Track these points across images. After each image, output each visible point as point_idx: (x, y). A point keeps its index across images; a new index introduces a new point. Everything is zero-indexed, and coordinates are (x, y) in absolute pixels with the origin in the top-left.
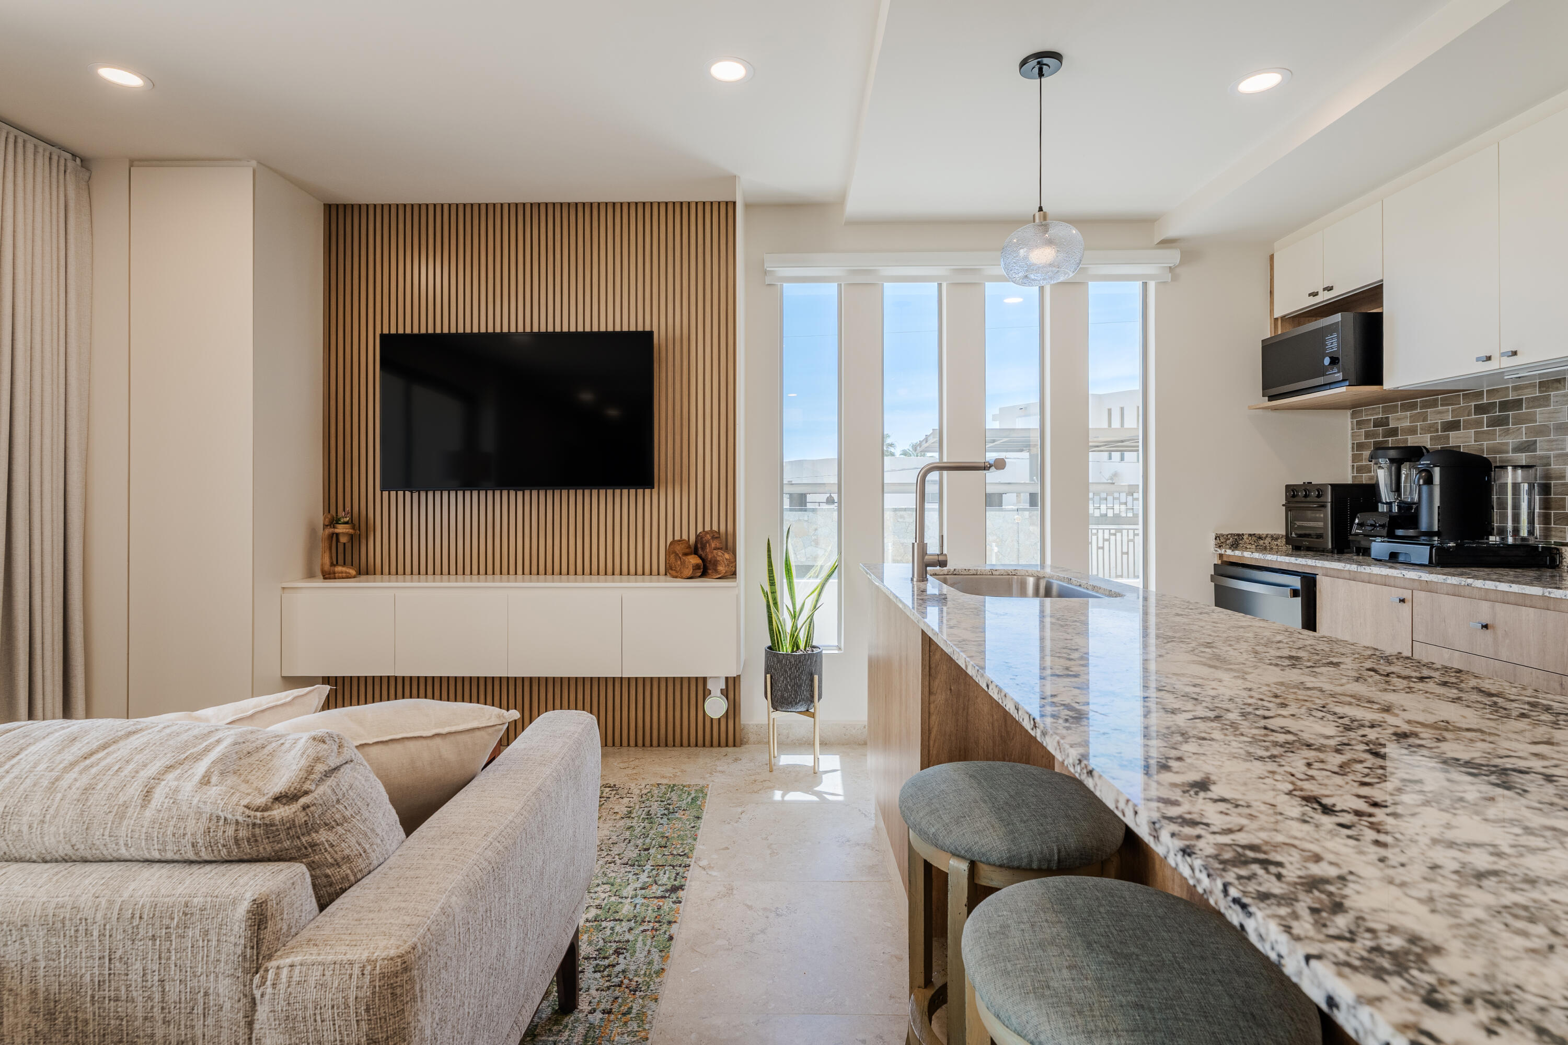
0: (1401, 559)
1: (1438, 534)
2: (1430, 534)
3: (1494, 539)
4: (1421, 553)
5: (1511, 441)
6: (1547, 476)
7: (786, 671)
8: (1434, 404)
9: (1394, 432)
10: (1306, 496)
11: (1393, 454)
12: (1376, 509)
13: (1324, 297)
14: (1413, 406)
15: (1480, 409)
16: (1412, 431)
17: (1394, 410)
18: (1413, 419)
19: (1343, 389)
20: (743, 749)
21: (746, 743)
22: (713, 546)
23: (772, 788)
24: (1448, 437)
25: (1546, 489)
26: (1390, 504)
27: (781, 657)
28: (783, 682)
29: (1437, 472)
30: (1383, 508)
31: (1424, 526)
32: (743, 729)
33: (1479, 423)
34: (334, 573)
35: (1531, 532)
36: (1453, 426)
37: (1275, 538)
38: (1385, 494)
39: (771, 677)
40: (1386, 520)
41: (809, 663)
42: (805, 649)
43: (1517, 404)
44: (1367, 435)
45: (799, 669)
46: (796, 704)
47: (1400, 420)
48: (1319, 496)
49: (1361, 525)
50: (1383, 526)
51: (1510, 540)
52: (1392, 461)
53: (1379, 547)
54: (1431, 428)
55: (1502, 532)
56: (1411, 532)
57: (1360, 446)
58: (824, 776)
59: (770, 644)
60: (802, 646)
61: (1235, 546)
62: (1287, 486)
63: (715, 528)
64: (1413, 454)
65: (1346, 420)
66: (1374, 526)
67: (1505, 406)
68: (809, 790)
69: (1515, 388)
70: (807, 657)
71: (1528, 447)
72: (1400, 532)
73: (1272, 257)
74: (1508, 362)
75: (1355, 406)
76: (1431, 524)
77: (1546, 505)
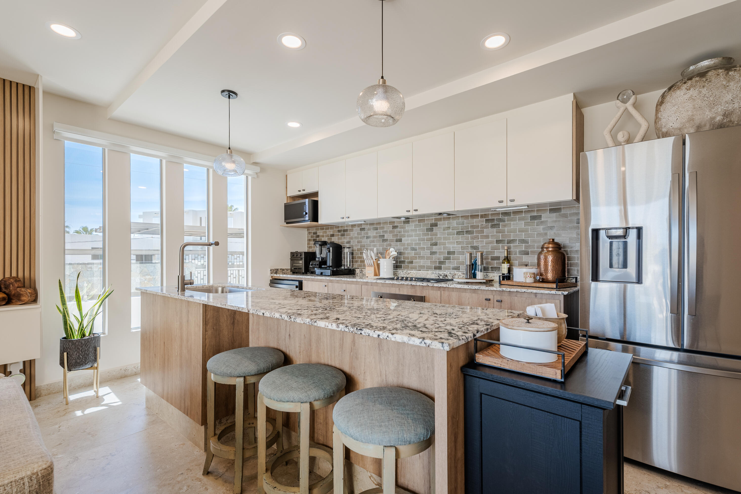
0: (323, 274)
1: (331, 266)
2: (329, 267)
3: (343, 267)
4: (328, 272)
5: (346, 241)
6: (353, 250)
7: (78, 348)
8: (328, 229)
9: (318, 236)
10: (297, 256)
11: (320, 243)
12: (315, 260)
13: (302, 193)
14: (323, 229)
15: (339, 231)
16: (323, 236)
17: (318, 229)
18: (323, 233)
19: (309, 223)
20: (38, 400)
21: (40, 396)
22: (16, 286)
23: (74, 411)
24: (331, 239)
25: (352, 254)
26: (319, 258)
27: (75, 342)
28: (76, 354)
29: (331, 248)
30: (317, 259)
31: (328, 265)
32: (37, 389)
33: (338, 235)
35: (350, 265)
36: (333, 235)
37: (287, 270)
38: (318, 255)
39: (67, 354)
40: (318, 263)
41: (94, 342)
42: (89, 335)
43: (346, 231)
44: (311, 237)
45: (87, 346)
46: (86, 364)
47: (320, 233)
48: (301, 256)
49: (312, 265)
50: (317, 265)
51: (346, 268)
52: (320, 245)
53: (318, 271)
54: (327, 236)
55: (344, 265)
56: (325, 266)
57: (309, 240)
58: (104, 397)
59: (65, 336)
60: (87, 334)
61: (276, 273)
62: (291, 253)
63: (14, 274)
64: (324, 244)
65: (305, 232)
66: (315, 265)
67: (345, 231)
68: (98, 405)
69: (347, 226)
70: (93, 339)
71: (349, 242)
72: (323, 266)
73: (286, 176)
74: (347, 220)
75: (308, 228)
76: (330, 264)
77: (353, 258)
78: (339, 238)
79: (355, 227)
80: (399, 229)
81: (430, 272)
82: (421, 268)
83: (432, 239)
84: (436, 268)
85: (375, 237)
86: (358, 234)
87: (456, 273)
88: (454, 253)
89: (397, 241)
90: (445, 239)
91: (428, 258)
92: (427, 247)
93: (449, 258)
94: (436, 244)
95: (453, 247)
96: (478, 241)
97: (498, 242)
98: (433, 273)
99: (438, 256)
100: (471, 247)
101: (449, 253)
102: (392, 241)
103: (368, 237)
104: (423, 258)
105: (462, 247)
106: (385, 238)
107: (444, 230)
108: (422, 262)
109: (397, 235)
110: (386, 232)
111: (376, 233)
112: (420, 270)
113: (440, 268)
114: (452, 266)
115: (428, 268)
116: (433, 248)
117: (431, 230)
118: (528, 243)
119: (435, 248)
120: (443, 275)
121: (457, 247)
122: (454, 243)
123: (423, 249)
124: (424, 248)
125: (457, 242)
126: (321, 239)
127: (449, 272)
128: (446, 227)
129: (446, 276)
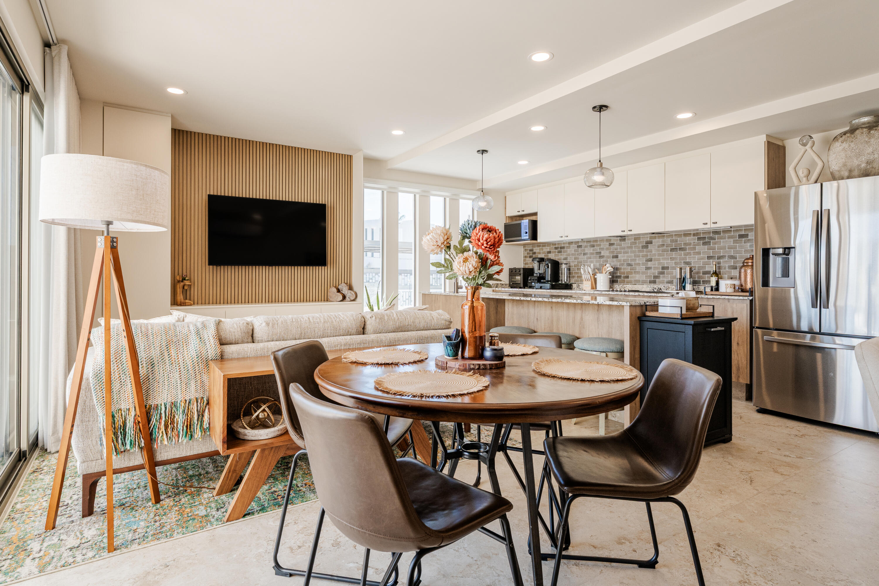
0: (543, 288)
1: (550, 281)
2: (548, 281)
3: (560, 282)
4: (548, 285)
5: (562, 257)
6: (570, 266)
8: (545, 246)
9: (535, 253)
10: (515, 271)
11: (537, 259)
12: (533, 275)
13: (522, 213)
14: (539, 246)
15: (556, 248)
16: (540, 253)
17: (535, 247)
18: (540, 250)
19: (529, 241)
24: (548, 255)
25: (569, 269)
26: (537, 274)
29: (550, 264)
30: (535, 275)
31: (547, 279)
33: (555, 252)
34: (186, 303)
35: (567, 281)
36: (549, 252)
37: (506, 285)
38: (536, 271)
40: (537, 278)
43: (564, 248)
44: (528, 254)
47: (536, 250)
48: (519, 271)
49: (530, 280)
50: (536, 280)
51: (563, 282)
52: (538, 262)
53: (538, 285)
54: (544, 253)
55: (562, 280)
56: (544, 281)
57: (525, 257)
61: (497, 287)
62: (510, 269)
64: (541, 260)
65: (522, 249)
66: (534, 280)
67: (561, 248)
69: (564, 243)
71: (566, 259)
72: (542, 281)
73: (506, 197)
74: (566, 238)
75: (524, 245)
76: (548, 279)
77: (570, 274)
78: (557, 254)
79: (572, 245)
80: (615, 246)
81: (645, 286)
82: (636, 282)
83: (647, 255)
84: (651, 282)
85: (592, 254)
86: (575, 251)
87: (670, 286)
88: (667, 268)
89: (613, 257)
90: (659, 255)
91: (643, 273)
92: (642, 263)
93: (663, 273)
94: (651, 260)
95: (667, 263)
96: (690, 257)
97: (709, 258)
98: (648, 287)
99: (652, 271)
100: (684, 262)
101: (663, 268)
102: (608, 257)
103: (584, 254)
104: (638, 273)
105: (675, 263)
106: (602, 255)
107: (659, 247)
108: (637, 277)
109: (613, 252)
110: (603, 249)
111: (593, 250)
112: (636, 284)
113: (654, 282)
114: (666, 280)
115: (644, 282)
116: (648, 264)
117: (647, 247)
118: (736, 258)
119: (650, 264)
120: (657, 288)
121: (670, 263)
122: (668, 259)
123: (639, 264)
124: (640, 264)
125: (671, 258)
126: (538, 256)
127: (663, 286)
128: (661, 245)
129: (660, 289)
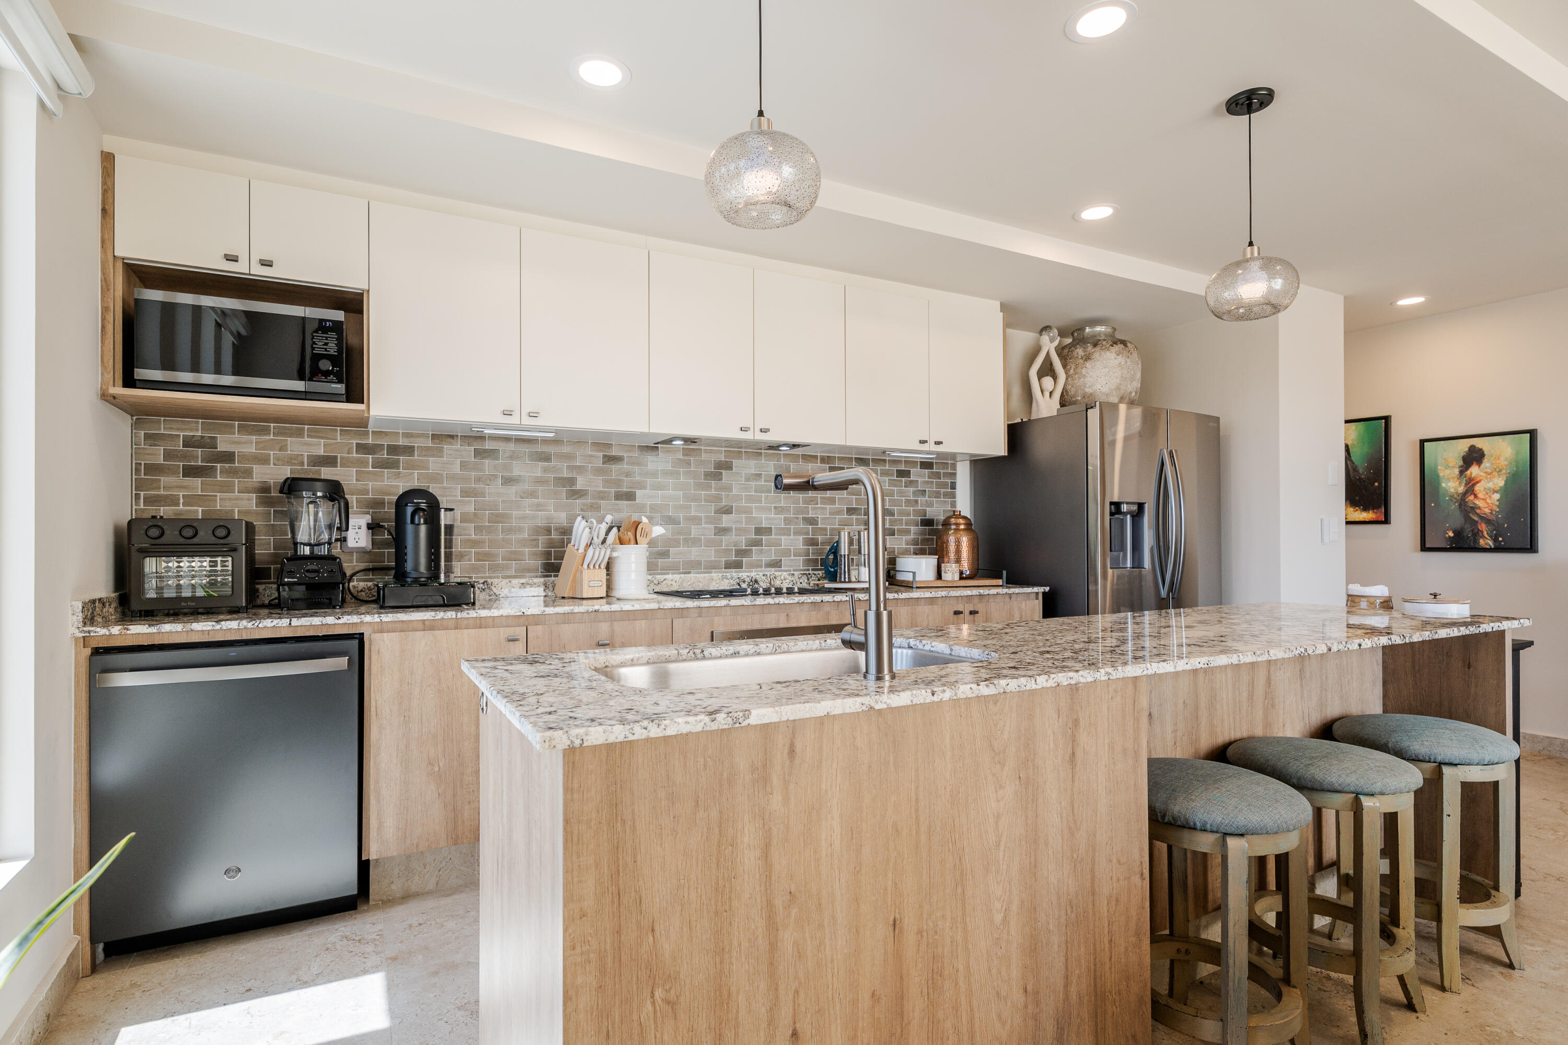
15: (364, 448)
16: (261, 460)
17: (220, 429)
33: (363, 463)
37: (103, 602)
44: (171, 456)
47: (237, 443)
54: (290, 460)
67: (393, 449)
78: (368, 472)
79: (451, 444)
80: (625, 466)
81: (715, 575)
82: (691, 566)
83: (718, 499)
84: (729, 566)
85: (540, 481)
86: (463, 465)
87: (777, 574)
88: (768, 531)
89: (619, 496)
90: (749, 499)
91: (709, 543)
92: (707, 517)
93: (758, 543)
94: (728, 511)
95: (767, 519)
96: (816, 508)
97: (851, 511)
98: (724, 578)
99: (733, 537)
100: (804, 519)
101: (759, 531)
102: (602, 496)
103: (508, 481)
104: (695, 542)
105: (785, 519)
106: (578, 487)
107: (747, 479)
108: (694, 553)
109: (618, 483)
110: (580, 469)
111: (545, 470)
112: (689, 573)
113: (738, 565)
114: (765, 559)
115: (711, 567)
116: (720, 519)
117: (717, 476)
118: (893, 515)
119: (726, 521)
120: (748, 580)
121: (775, 519)
122: (769, 509)
123: (696, 520)
124: (700, 519)
125: (776, 508)
126: (319, 472)
127: (761, 574)
128: (753, 475)
129: (756, 581)
